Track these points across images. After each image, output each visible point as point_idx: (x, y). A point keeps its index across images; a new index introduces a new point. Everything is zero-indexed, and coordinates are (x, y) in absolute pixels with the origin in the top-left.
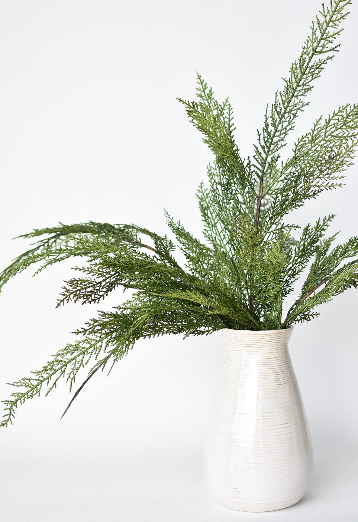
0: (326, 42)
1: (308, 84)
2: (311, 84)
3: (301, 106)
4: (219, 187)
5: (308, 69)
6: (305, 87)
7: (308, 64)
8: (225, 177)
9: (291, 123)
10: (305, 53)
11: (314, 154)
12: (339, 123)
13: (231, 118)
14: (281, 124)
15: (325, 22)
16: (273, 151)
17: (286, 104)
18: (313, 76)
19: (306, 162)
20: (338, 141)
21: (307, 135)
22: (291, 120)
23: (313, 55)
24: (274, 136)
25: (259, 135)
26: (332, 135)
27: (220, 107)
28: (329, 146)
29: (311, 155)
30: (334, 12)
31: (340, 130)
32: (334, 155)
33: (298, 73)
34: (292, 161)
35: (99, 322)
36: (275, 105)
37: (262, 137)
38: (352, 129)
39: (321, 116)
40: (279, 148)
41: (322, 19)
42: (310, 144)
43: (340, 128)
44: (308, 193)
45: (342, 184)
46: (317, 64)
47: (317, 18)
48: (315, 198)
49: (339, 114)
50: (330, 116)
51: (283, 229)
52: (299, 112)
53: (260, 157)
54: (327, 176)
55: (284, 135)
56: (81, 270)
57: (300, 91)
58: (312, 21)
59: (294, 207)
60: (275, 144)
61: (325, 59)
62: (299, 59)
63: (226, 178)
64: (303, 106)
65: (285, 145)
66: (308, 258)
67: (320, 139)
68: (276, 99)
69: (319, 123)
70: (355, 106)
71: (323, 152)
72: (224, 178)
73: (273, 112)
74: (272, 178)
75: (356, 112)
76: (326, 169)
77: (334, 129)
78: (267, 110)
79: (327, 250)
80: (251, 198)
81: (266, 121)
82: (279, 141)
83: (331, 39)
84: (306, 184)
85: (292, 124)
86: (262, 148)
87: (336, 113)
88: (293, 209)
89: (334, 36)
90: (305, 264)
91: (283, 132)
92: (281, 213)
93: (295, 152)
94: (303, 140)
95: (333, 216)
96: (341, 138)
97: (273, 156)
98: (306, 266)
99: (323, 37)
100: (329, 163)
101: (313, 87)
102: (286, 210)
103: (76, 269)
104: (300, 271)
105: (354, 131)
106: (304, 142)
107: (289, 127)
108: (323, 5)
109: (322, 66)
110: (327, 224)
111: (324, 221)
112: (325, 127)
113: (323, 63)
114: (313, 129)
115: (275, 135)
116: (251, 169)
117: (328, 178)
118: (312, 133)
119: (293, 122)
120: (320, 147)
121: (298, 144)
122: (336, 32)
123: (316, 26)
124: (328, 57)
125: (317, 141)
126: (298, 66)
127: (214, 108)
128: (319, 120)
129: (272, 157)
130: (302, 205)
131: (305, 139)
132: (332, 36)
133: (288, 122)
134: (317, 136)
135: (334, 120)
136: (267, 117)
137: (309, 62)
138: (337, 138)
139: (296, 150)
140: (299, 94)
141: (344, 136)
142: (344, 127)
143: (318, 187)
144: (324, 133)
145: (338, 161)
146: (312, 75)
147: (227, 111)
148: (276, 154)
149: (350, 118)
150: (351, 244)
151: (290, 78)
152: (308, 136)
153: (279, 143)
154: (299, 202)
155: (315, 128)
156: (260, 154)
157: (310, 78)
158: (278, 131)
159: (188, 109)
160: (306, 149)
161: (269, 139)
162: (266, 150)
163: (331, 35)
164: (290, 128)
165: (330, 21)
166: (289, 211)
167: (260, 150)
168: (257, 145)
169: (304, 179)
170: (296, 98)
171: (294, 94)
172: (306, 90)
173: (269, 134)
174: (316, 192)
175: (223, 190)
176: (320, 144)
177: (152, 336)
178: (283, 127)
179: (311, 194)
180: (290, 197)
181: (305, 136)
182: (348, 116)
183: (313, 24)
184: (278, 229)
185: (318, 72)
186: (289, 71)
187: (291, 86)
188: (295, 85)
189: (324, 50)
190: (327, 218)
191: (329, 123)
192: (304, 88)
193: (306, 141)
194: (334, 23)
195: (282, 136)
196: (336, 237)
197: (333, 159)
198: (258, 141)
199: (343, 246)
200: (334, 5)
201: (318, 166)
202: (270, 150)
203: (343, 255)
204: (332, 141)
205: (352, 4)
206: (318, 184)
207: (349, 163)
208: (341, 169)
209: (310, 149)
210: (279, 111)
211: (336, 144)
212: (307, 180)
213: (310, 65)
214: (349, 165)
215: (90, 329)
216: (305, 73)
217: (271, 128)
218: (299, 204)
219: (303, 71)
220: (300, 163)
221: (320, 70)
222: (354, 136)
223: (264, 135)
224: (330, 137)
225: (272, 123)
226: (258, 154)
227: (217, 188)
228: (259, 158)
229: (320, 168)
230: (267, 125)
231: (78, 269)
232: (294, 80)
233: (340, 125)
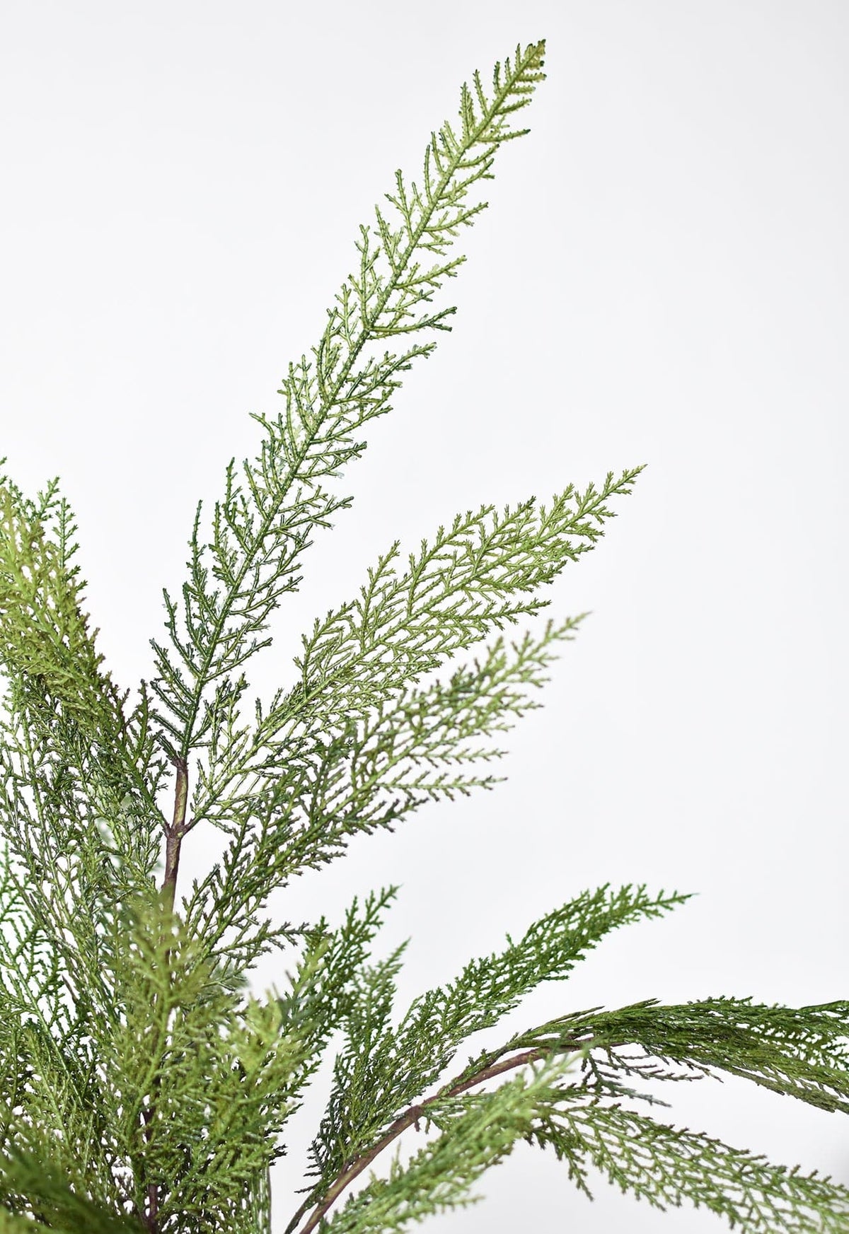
0: (410, 297)
1: (346, 436)
2: (357, 436)
3: (322, 510)
4: (27, 792)
5: (348, 387)
6: (338, 446)
7: (347, 368)
8: (47, 756)
9: (289, 567)
10: (338, 332)
11: (373, 676)
12: (458, 570)
13: (68, 548)
14: (254, 572)
15: (405, 230)
16: (225, 665)
17: (269, 502)
18: (362, 410)
19: (344, 702)
20: (453, 633)
21: (345, 609)
22: (287, 556)
23: (364, 337)
24: (226, 612)
25: (172, 610)
26: (433, 609)
27: (29, 510)
28: (425, 648)
29: (362, 677)
30: (434, 200)
31: (459, 595)
32: (471, 675)
33: (312, 397)
34: (294, 698)
36: (226, 507)
37: (181, 615)
38: (502, 592)
39: (396, 545)
40: (247, 656)
41: (396, 221)
42: (358, 642)
43: (463, 587)
44: (367, 810)
45: (496, 777)
46: (377, 369)
47: (379, 215)
48: (392, 831)
49: (455, 539)
50: (424, 545)
52: (317, 531)
53: (175, 686)
54: (440, 750)
55: (264, 608)
57: (318, 457)
58: (362, 226)
59: (308, 863)
60: (232, 642)
61: (405, 354)
62: (318, 349)
63: (50, 761)
64: (329, 510)
65: (268, 643)
66: (324, 1038)
67: (394, 623)
68: (229, 486)
69: (387, 569)
70: (511, 512)
71: (402, 668)
72: (46, 759)
73: (221, 529)
74: (221, 760)
75: (513, 534)
76: (441, 723)
77: (440, 589)
78: (197, 524)
79: (385, 1009)
80: (144, 830)
81: (195, 559)
82: (247, 628)
83: (426, 287)
84: (359, 778)
85: (292, 570)
86: (183, 653)
87: (446, 535)
88: (303, 868)
89: (434, 280)
90: (315, 1056)
91: (259, 597)
92: (261, 883)
93: (305, 667)
94: (333, 626)
95: (392, 891)
96: (465, 622)
97: (225, 683)
98: (317, 1064)
99: (399, 282)
100: (453, 702)
101: (364, 446)
102: (277, 875)
104: (300, 1084)
105: (509, 597)
106: (336, 635)
107: (282, 581)
108: (399, 174)
109: (396, 376)
110: (377, 917)
111: (369, 908)
112: (408, 584)
113: (397, 367)
114: (368, 588)
115: (231, 609)
116: (150, 729)
117: (442, 757)
118: (363, 602)
119: (294, 563)
120: (391, 653)
121: (315, 640)
122: (443, 266)
123: (376, 242)
124: (415, 346)
125: (381, 632)
126: (312, 373)
128: (389, 558)
129: (220, 685)
130: (337, 855)
131: (338, 624)
132: (427, 279)
133: (277, 563)
134: (383, 614)
135: (440, 558)
136: (200, 545)
137: (352, 362)
138: (449, 622)
139: (307, 662)
140: (315, 470)
141: (474, 613)
142: (475, 584)
143: (404, 788)
144: (404, 605)
145: (484, 695)
146: (361, 407)
147: (55, 522)
148: (234, 676)
149: (494, 555)
150: (474, 984)
151: (284, 413)
152: (348, 613)
153: (245, 637)
154: (330, 843)
155: (373, 586)
156: (176, 677)
157: (354, 416)
158: (240, 596)
160: (343, 659)
161: (209, 624)
162: (197, 661)
163: (425, 274)
164: (287, 583)
165: (424, 228)
166: (291, 876)
167: (176, 660)
168: (165, 642)
169: (355, 761)
170: (305, 481)
171: (298, 467)
172: (341, 457)
173: (207, 604)
174: (397, 809)
175: (43, 801)
176: (394, 640)
178: (261, 582)
179: (375, 817)
180: (296, 827)
181: (340, 614)
182: (488, 547)
183: (365, 236)
184: (249, 943)
185: (380, 397)
186: (279, 392)
187: (288, 442)
188: (302, 437)
189: (401, 324)
190: (378, 898)
191: (424, 569)
192: (332, 450)
193: (341, 629)
194: (437, 238)
195: (257, 613)
196: (402, 959)
198: (168, 630)
199: (448, 994)
200: (436, 177)
201: (409, 715)
202: (214, 659)
203: (455, 1028)
204: (434, 631)
205: (493, 177)
206: (403, 782)
207: (523, 702)
208: (492, 724)
209: (359, 660)
210: (244, 525)
211: (449, 643)
212: (364, 766)
213: (354, 372)
214: (521, 711)
216: (337, 398)
217: (213, 585)
218: (327, 850)
219: (328, 390)
220: (323, 708)
221: (388, 389)
222: (509, 613)
223: (188, 608)
224: (425, 616)
225: (219, 565)
226: (168, 675)
227: (18, 794)
228: (173, 691)
229: (416, 720)
230: (199, 574)
232: (296, 421)
233: (462, 577)
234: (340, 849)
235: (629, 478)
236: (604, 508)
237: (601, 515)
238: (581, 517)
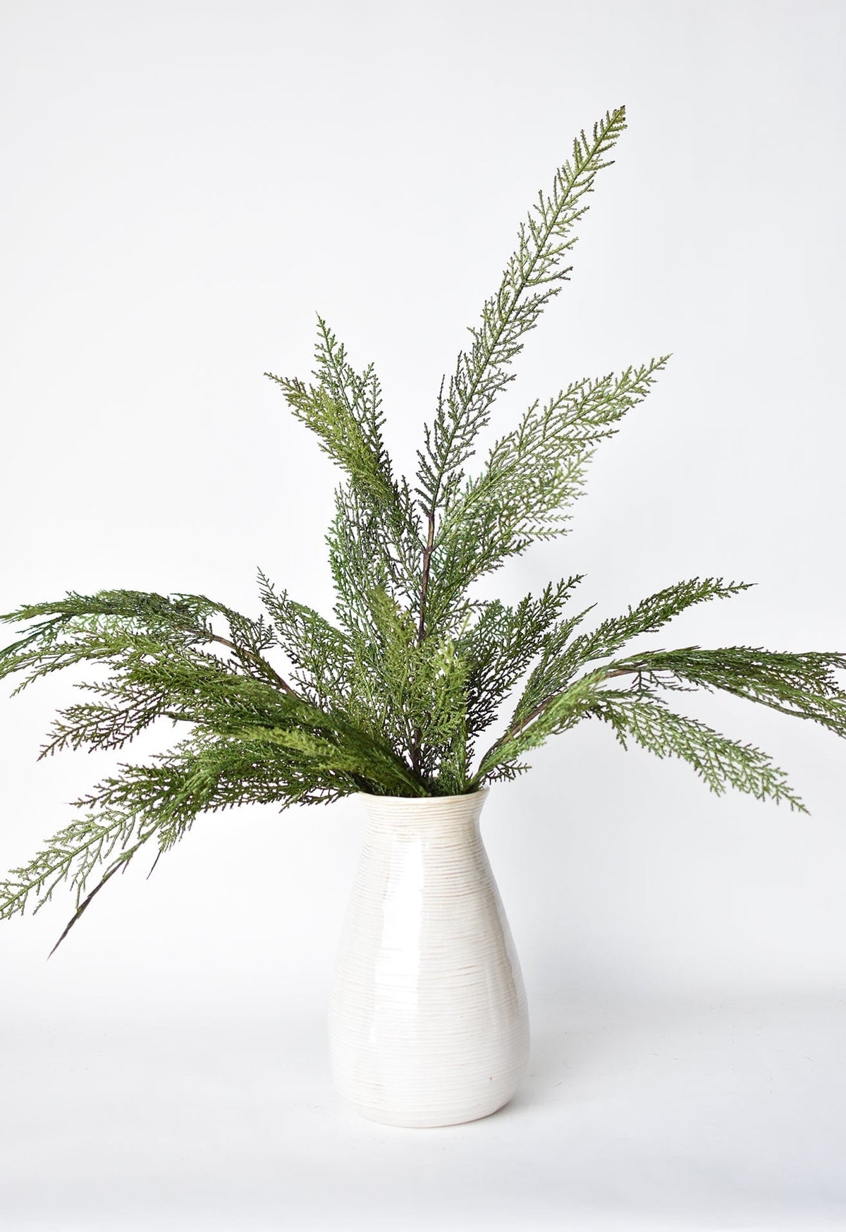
0: (547, 263)
1: (513, 341)
2: (519, 341)
3: (501, 381)
4: (355, 530)
5: (514, 314)
6: (509, 346)
7: (514, 303)
8: (365, 511)
9: (483, 413)
10: (509, 284)
11: (524, 471)
12: (570, 414)
13: (377, 402)
14: (466, 415)
15: (544, 225)
16: (452, 465)
17: (475, 377)
18: (522, 326)
19: (510, 485)
20: (567, 448)
21: (511, 435)
22: (483, 406)
23: (523, 286)
24: (453, 437)
25: (428, 434)
26: (556, 435)
27: (358, 381)
28: (552, 456)
29: (519, 472)
30: (559, 207)
31: (571, 427)
32: (548, 478)
33: (496, 320)
34: (485, 483)
35: (120, 783)
36: (456, 378)
37: (432, 437)
38: (593, 425)
39: (537, 401)
40: (463, 460)
41: (539, 220)
42: (517, 453)
43: (572, 423)
44: (509, 544)
45: (566, 529)
46: (530, 304)
47: (529, 217)
48: (521, 555)
49: (568, 397)
50: (552, 400)
51: (468, 610)
52: (498, 392)
53: (428, 475)
54: (539, 515)
55: (471, 434)
56: (91, 688)
57: (499, 352)
58: (521, 224)
59: (486, 569)
60: (456, 452)
61: (545, 294)
62: (498, 294)
63: (367, 514)
64: (505, 382)
65: (473, 453)
66: (528, 659)
67: (535, 443)
68: (459, 366)
69: (532, 414)
70: (599, 381)
71: (540, 467)
72: (364, 513)
73: (453, 391)
74: (449, 515)
75: (599, 394)
76: (537, 502)
77: (560, 424)
78: (442, 387)
79: (562, 644)
80: (413, 550)
81: (440, 407)
82: (463, 445)
83: (555, 256)
84: (503, 528)
85: (485, 414)
86: (433, 458)
87: (563, 395)
88: (484, 572)
89: (560, 252)
90: (522, 669)
91: (469, 429)
92: (464, 579)
93: (490, 467)
94: (505, 444)
95: (578, 578)
96: (573, 442)
97: (452, 474)
98: (524, 672)
99: (541, 254)
100: (542, 492)
101: (522, 346)
102: (472, 575)
103: (83, 687)
104: (512, 682)
105: (597, 428)
106: (506, 449)
107: (480, 420)
108: (540, 192)
109: (540, 307)
110: (566, 593)
111: (559, 589)
112: (543, 422)
113: (541, 301)
114: (522, 424)
115: (455, 435)
116: (409, 499)
117: (541, 518)
118: (520, 432)
119: (486, 411)
120: (534, 458)
121: (496, 452)
122: (565, 244)
123: (528, 232)
124: (550, 290)
125: (529, 448)
126: (496, 307)
127: (347, 382)
128: (533, 408)
129: (450, 475)
130: (500, 566)
131: (507, 443)
132: (556, 252)
133: (478, 410)
134: (530, 438)
135: (560, 407)
136: (442, 400)
137: (516, 300)
138: (565, 442)
139: (491, 463)
140: (498, 359)
141: (578, 437)
142: (579, 421)
143: (525, 534)
144: (541, 433)
145: (557, 488)
146: (522, 324)
147: (370, 388)
148: (457, 470)
149: (589, 405)
150: (605, 632)
151: (483, 328)
152: (512, 438)
153: (461, 450)
154: (493, 560)
155: (525, 423)
156: (429, 469)
157: (517, 330)
158: (459, 428)
159: (287, 392)
160: (510, 462)
161: (445, 442)
162: (439, 462)
163: (555, 249)
164: (482, 421)
165: (554, 222)
166: (478, 576)
167: (429, 461)
168: (424, 452)
169: (500, 520)
170: (493, 366)
171: (489, 358)
172: (512, 352)
173: (445, 431)
174: (521, 545)
175: (361, 535)
176: (535, 452)
177: (220, 808)
178: (470, 421)
179: (513, 548)
180: (477, 551)
181: (508, 438)
182: (586, 400)
183: (523, 229)
184: (459, 610)
185: (531, 319)
186: (481, 316)
187: (484, 344)
188: (490, 342)
189: (543, 277)
190: (566, 582)
191: (551, 413)
192: (506, 348)
193: (509, 446)
194: (561, 228)
195: (467, 437)
196: (585, 617)
197: (547, 485)
198: (426, 445)
199: (590, 638)
200: (560, 193)
201: (522, 498)
202: (447, 461)
203: (588, 654)
204: (557, 447)
205: (593, 191)
206: (524, 530)
207: (576, 492)
208: (562, 503)
209: (517, 462)
210: (463, 389)
211: (564, 453)
212: (504, 523)
213: (517, 305)
214: (577, 497)
215: (102, 797)
216: (509, 320)
217: (449, 422)
218: (495, 563)
219: (504, 316)
220: (499, 488)
221: (536, 314)
222: (596, 437)
223: (436, 434)
224: (552, 439)
225: (451, 411)
226: (425, 469)
227: (351, 530)
228: (427, 477)
229: (525, 500)
230: (441, 416)
231: (86, 686)
232: (488, 334)
233: (571, 418)
234: (499, 563)
235: (663, 361)
236: (650, 378)
237: (648, 381)
238: (637, 383)
